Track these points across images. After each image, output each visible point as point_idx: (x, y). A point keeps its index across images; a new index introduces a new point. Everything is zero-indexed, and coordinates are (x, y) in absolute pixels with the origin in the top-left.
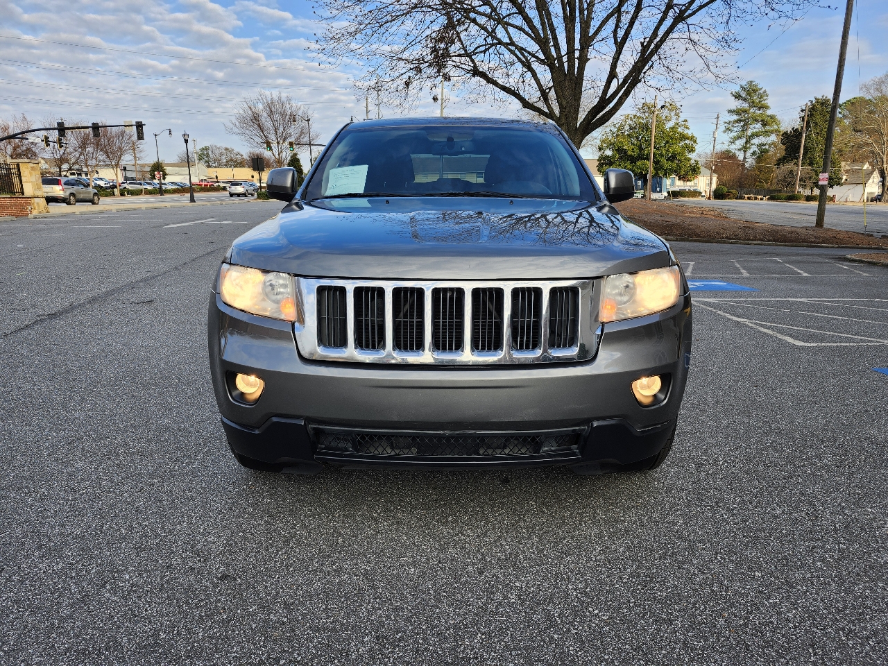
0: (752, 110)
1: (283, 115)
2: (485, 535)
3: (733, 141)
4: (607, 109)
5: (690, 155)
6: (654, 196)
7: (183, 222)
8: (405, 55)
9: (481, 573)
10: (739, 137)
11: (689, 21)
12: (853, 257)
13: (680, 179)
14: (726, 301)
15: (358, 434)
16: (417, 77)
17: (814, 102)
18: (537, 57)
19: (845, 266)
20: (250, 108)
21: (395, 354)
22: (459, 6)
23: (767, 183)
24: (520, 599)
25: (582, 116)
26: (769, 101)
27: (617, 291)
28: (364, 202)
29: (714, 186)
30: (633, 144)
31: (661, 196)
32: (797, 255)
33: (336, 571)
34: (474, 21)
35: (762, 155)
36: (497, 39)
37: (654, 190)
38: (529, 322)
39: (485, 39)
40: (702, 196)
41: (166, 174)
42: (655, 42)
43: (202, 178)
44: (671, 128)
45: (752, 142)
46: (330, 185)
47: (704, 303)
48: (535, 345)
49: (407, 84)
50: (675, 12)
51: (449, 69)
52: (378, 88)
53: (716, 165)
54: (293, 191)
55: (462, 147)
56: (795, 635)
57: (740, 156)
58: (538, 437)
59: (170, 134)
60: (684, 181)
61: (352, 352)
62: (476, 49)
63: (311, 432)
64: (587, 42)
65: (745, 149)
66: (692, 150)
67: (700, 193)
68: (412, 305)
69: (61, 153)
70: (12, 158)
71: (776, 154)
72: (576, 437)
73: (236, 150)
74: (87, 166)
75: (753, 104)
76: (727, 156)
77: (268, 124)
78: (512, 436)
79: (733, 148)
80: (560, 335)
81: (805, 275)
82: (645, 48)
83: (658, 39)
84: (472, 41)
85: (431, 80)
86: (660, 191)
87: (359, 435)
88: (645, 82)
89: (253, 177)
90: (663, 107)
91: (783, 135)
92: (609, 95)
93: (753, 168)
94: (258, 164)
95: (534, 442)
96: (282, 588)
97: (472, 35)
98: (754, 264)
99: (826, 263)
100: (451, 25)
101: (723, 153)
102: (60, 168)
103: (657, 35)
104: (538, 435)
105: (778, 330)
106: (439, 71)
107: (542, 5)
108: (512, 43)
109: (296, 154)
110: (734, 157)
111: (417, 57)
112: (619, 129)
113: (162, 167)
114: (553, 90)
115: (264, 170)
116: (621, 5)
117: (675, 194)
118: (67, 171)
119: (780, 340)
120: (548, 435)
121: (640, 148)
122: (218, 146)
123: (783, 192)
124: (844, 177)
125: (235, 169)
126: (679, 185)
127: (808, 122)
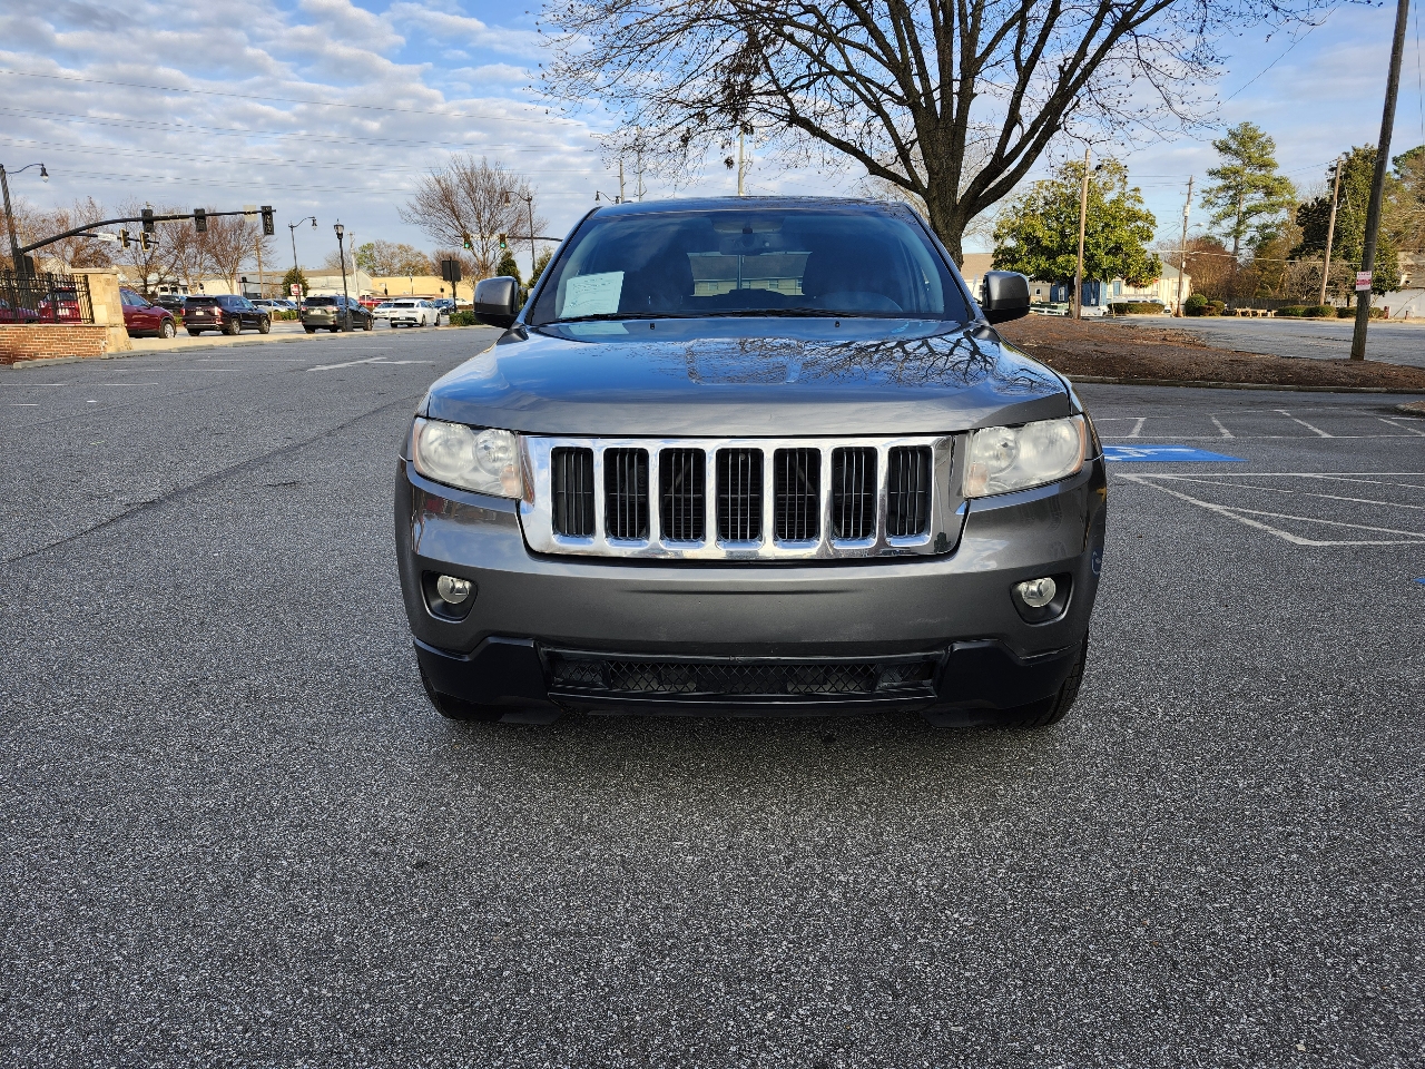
0: (1248, 171)
1: (489, 192)
2: (796, 812)
3: (1215, 222)
4: (1006, 173)
5: (1145, 246)
6: (1086, 311)
7: (335, 363)
8: (682, 95)
9: (789, 862)
10: (1227, 215)
11: (1138, 30)
12: (1409, 407)
13: (1128, 284)
14: (1190, 477)
15: (612, 660)
16: (700, 129)
17: (1351, 156)
18: (891, 94)
19: (1393, 421)
20: (439, 182)
21: (662, 545)
22: (766, 15)
23: (1274, 289)
24: (845, 897)
25: (964, 184)
26: (1277, 155)
27: (991, 453)
28: (618, 327)
29: (1185, 295)
30: (1050, 229)
31: (1097, 312)
32: (1317, 404)
33: (580, 858)
34: (791, 38)
35: (1264, 244)
36: (827, 66)
37: (1086, 303)
38: (858, 498)
39: (808, 67)
40: (1166, 311)
41: (308, 289)
42: (1082, 64)
43: (363, 293)
44: (1113, 202)
45: (1249, 221)
46: (567, 303)
47: (1156, 481)
48: (868, 531)
49: (685, 140)
50: (1115, 16)
51: (752, 116)
52: (639, 147)
53: (1188, 261)
54: (512, 312)
55: (764, 242)
56: (1248, 950)
57: (1229, 245)
58: (872, 665)
59: (314, 224)
60: (1136, 286)
61: (600, 543)
62: (794, 82)
63: (543, 659)
64: (972, 67)
65: (1237, 234)
66: (1149, 238)
67: (1162, 306)
68: (687, 475)
69: (148, 258)
70: (73, 266)
71: (1288, 240)
72: (928, 668)
73: (417, 249)
74: (186, 276)
75: (1249, 161)
76: (1208, 245)
77: (466, 207)
78: (834, 664)
79: (1217, 232)
80: (903, 517)
81: (1326, 436)
82: (1065, 75)
83: (1087, 60)
84: (787, 69)
85: (723, 133)
86: (1097, 304)
87: (612, 662)
88: (1065, 129)
89: (442, 290)
90: (1098, 168)
91: (1299, 210)
92: (1007, 151)
93: (1248, 265)
94: (450, 270)
95: (867, 674)
96: (503, 879)
97: (787, 61)
98: (1244, 420)
99: (1363, 416)
100: (754, 45)
101: (1199, 241)
102: (145, 281)
103: (1085, 54)
104: (872, 663)
105: (1270, 522)
106: (735, 119)
107: (899, 11)
108: (851, 72)
109: (509, 254)
110: (1218, 247)
111: (700, 96)
112: (1027, 205)
113: (300, 276)
114: (917, 144)
115: (459, 280)
116: (1026, 7)
117: (1120, 309)
118: (156, 285)
119: (1272, 536)
120: (888, 665)
121: (1063, 235)
122: (388, 243)
123: (1301, 303)
124: (1404, 278)
125: (414, 278)
126: (1128, 294)
127: (1341, 189)
